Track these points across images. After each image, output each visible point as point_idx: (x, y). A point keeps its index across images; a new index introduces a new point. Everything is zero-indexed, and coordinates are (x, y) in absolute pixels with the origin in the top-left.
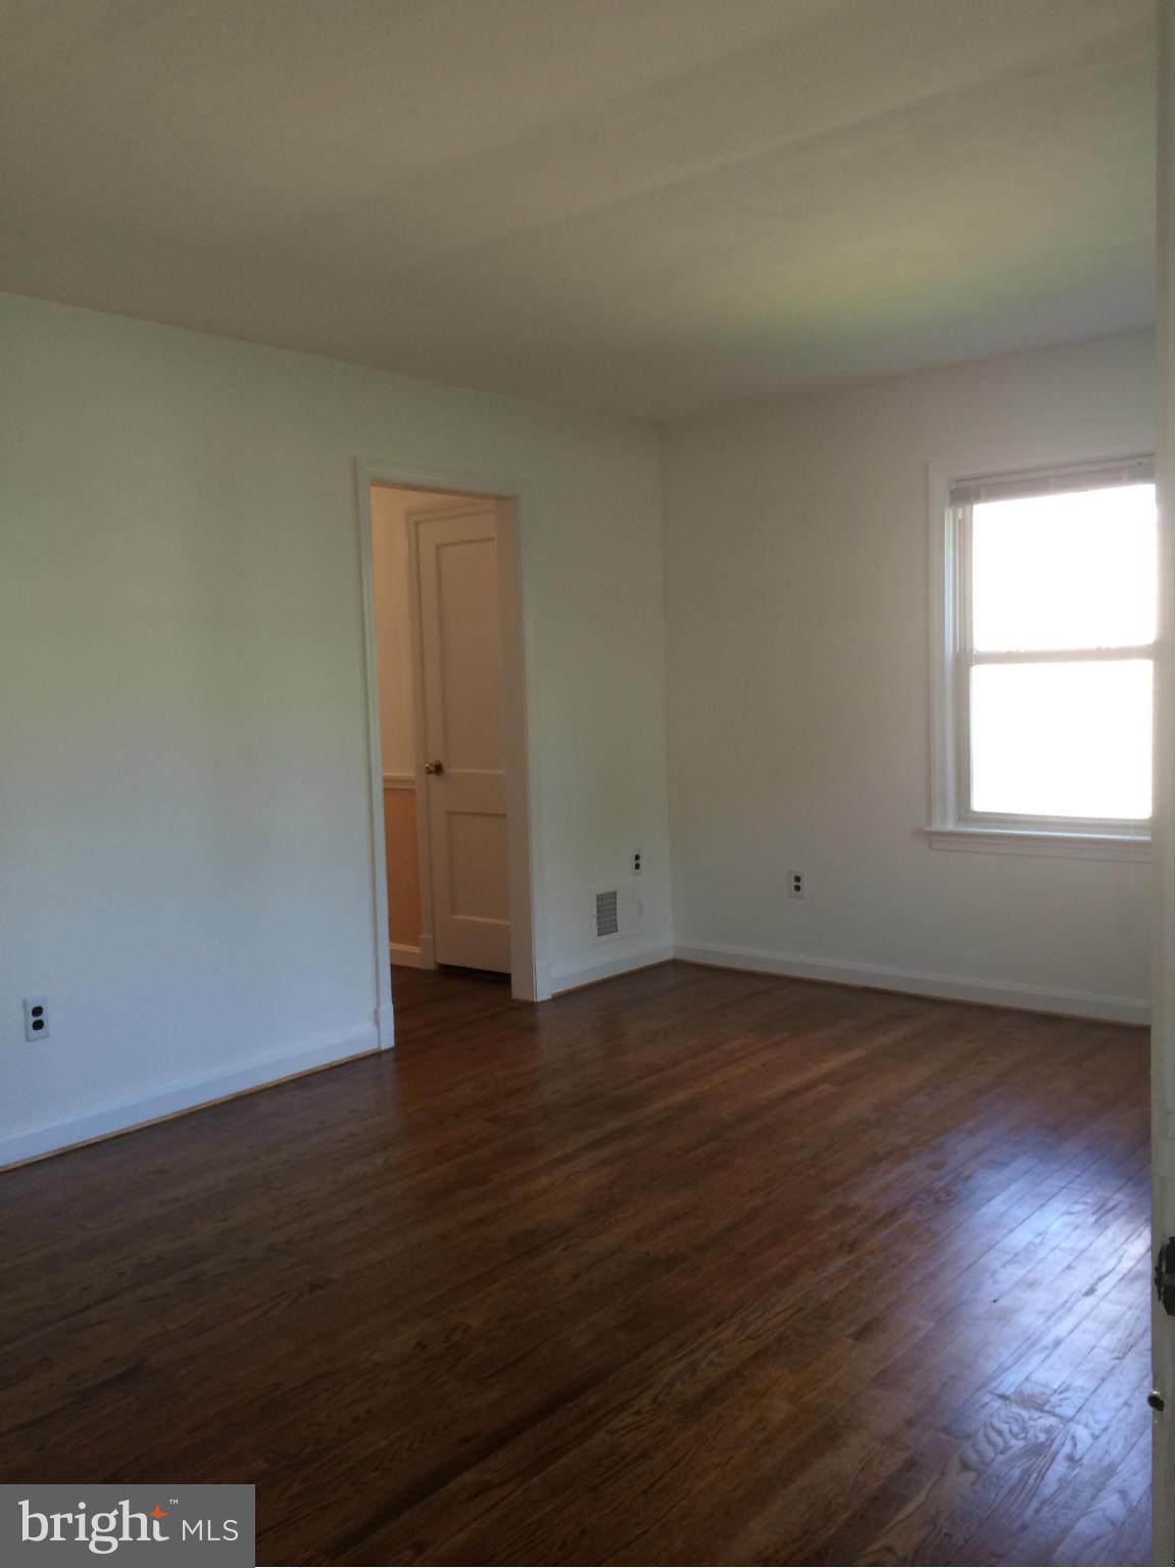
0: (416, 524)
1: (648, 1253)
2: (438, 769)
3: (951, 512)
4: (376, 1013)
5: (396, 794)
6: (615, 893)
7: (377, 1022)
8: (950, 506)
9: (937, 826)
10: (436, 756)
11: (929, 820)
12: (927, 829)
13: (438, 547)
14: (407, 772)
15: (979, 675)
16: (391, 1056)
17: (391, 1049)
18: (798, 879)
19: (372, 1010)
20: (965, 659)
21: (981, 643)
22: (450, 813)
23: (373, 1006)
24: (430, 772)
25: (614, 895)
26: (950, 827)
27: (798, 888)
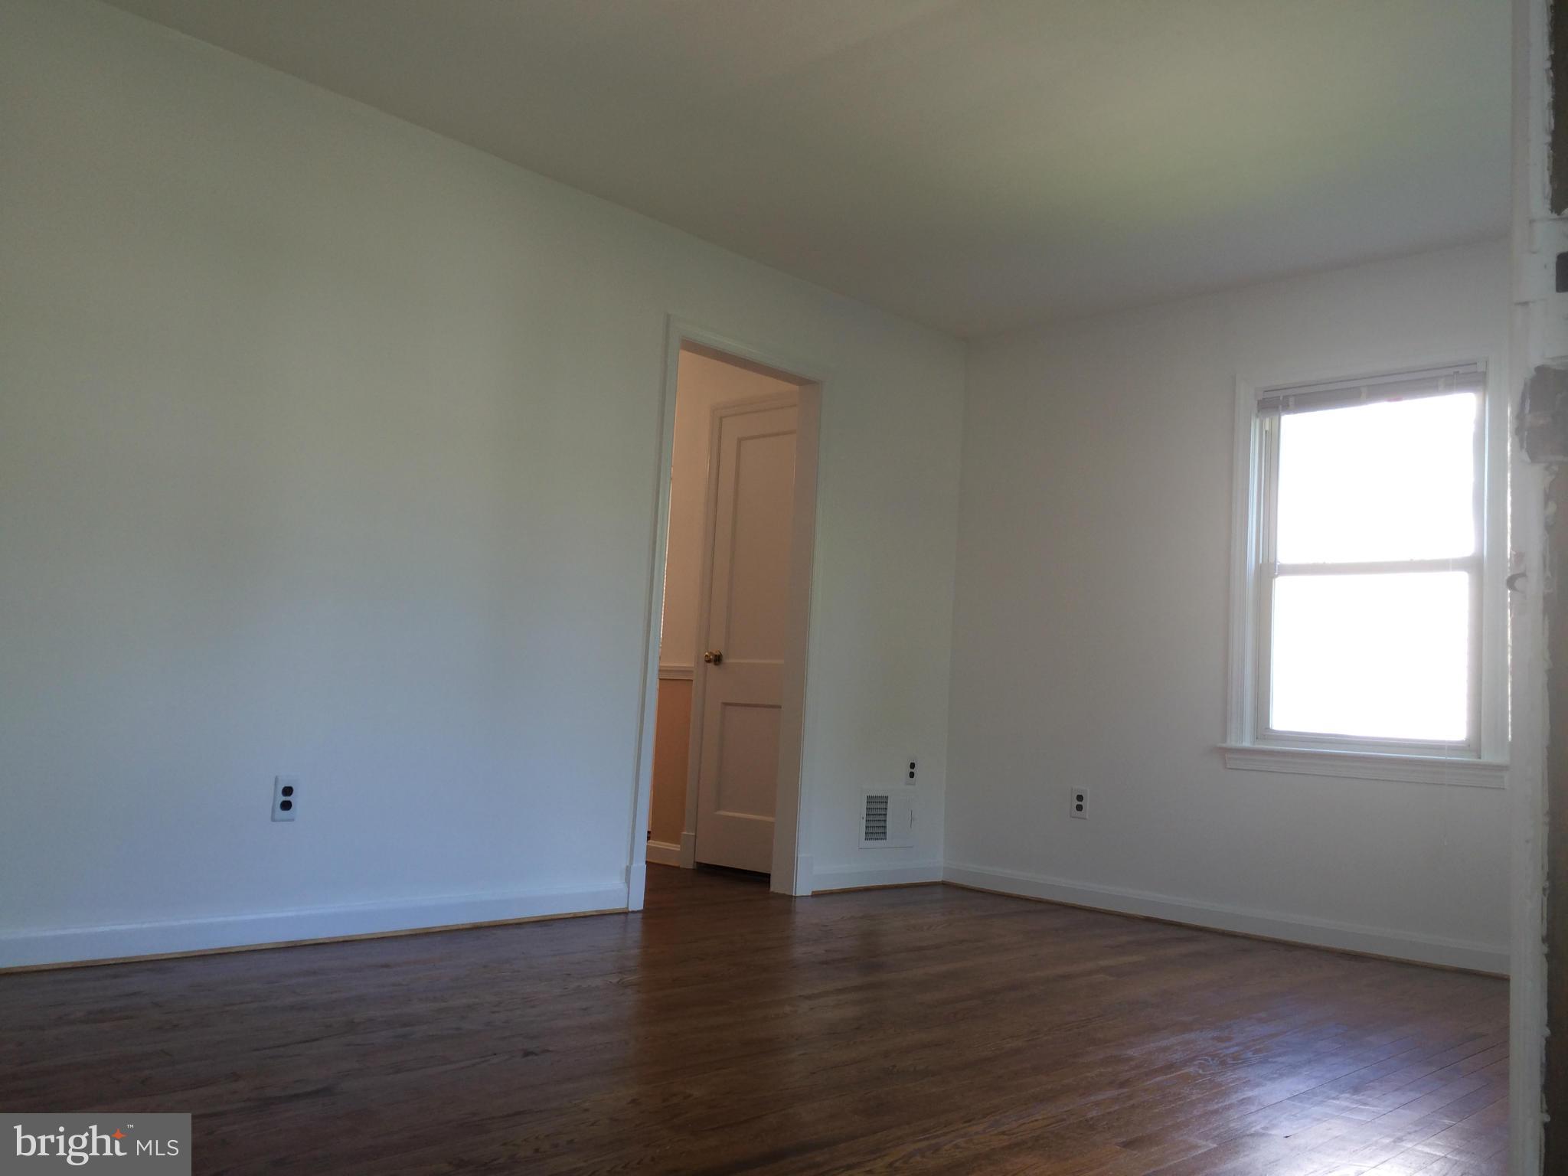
0: (721, 419)
1: (894, 1066)
2: (717, 659)
3: (1258, 421)
4: (628, 870)
5: (672, 684)
6: (887, 798)
7: (628, 881)
8: (1257, 416)
9: (1232, 743)
10: (716, 646)
11: (1224, 736)
12: (1224, 745)
13: (740, 441)
14: (686, 661)
15: (1282, 586)
16: (640, 916)
17: (638, 912)
18: (1080, 798)
19: (624, 866)
20: (1268, 571)
21: (1285, 555)
22: (726, 704)
23: (624, 864)
24: (709, 661)
25: (884, 800)
26: (1247, 743)
27: (1079, 808)
